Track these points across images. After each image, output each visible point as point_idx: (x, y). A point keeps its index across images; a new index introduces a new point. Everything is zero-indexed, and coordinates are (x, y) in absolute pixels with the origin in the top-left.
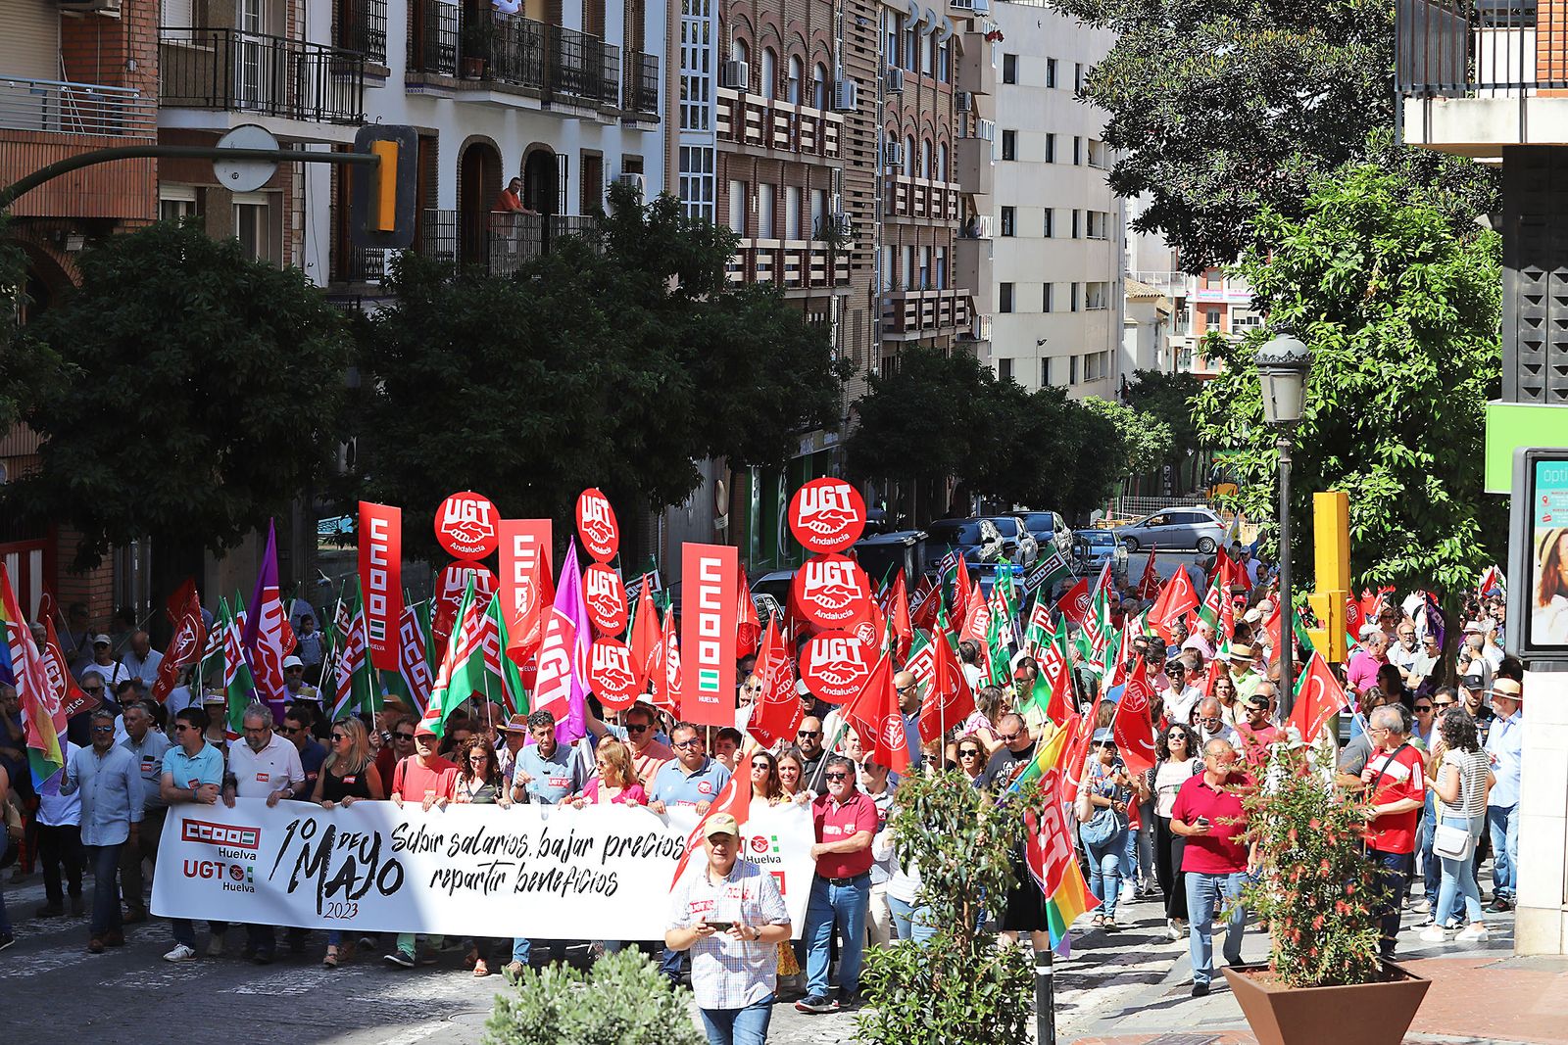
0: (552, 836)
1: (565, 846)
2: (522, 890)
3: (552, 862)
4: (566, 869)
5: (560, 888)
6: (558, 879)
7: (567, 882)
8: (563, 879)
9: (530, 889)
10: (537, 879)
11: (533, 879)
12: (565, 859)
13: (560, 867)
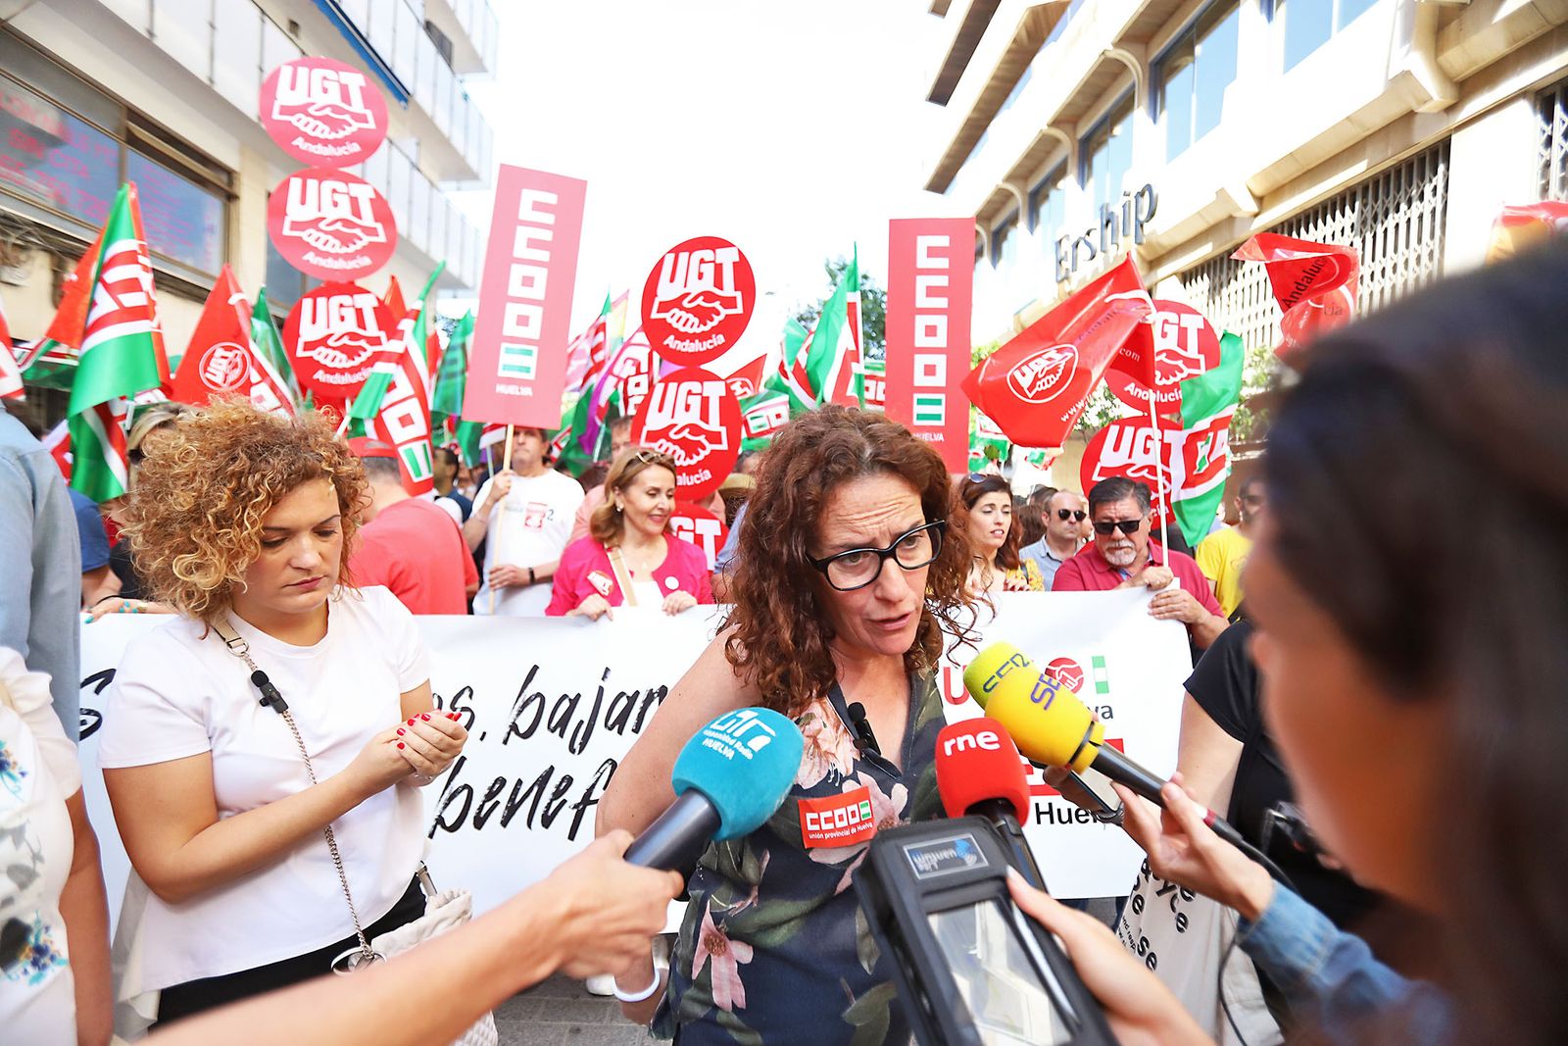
0: (550, 686)
1: (582, 712)
2: (453, 828)
3: (547, 750)
4: (583, 770)
5: (566, 816)
6: (558, 794)
7: (587, 800)
8: (574, 796)
9: (479, 823)
10: (503, 797)
11: (490, 795)
12: (579, 745)
13: (566, 764)
